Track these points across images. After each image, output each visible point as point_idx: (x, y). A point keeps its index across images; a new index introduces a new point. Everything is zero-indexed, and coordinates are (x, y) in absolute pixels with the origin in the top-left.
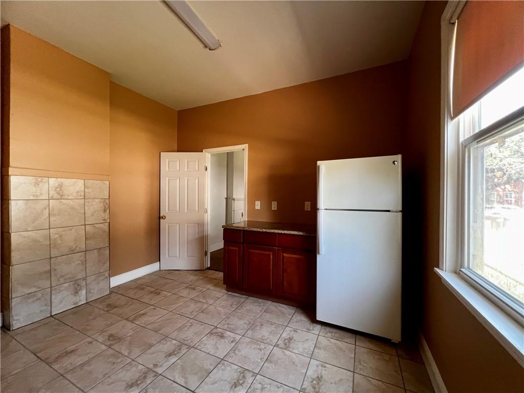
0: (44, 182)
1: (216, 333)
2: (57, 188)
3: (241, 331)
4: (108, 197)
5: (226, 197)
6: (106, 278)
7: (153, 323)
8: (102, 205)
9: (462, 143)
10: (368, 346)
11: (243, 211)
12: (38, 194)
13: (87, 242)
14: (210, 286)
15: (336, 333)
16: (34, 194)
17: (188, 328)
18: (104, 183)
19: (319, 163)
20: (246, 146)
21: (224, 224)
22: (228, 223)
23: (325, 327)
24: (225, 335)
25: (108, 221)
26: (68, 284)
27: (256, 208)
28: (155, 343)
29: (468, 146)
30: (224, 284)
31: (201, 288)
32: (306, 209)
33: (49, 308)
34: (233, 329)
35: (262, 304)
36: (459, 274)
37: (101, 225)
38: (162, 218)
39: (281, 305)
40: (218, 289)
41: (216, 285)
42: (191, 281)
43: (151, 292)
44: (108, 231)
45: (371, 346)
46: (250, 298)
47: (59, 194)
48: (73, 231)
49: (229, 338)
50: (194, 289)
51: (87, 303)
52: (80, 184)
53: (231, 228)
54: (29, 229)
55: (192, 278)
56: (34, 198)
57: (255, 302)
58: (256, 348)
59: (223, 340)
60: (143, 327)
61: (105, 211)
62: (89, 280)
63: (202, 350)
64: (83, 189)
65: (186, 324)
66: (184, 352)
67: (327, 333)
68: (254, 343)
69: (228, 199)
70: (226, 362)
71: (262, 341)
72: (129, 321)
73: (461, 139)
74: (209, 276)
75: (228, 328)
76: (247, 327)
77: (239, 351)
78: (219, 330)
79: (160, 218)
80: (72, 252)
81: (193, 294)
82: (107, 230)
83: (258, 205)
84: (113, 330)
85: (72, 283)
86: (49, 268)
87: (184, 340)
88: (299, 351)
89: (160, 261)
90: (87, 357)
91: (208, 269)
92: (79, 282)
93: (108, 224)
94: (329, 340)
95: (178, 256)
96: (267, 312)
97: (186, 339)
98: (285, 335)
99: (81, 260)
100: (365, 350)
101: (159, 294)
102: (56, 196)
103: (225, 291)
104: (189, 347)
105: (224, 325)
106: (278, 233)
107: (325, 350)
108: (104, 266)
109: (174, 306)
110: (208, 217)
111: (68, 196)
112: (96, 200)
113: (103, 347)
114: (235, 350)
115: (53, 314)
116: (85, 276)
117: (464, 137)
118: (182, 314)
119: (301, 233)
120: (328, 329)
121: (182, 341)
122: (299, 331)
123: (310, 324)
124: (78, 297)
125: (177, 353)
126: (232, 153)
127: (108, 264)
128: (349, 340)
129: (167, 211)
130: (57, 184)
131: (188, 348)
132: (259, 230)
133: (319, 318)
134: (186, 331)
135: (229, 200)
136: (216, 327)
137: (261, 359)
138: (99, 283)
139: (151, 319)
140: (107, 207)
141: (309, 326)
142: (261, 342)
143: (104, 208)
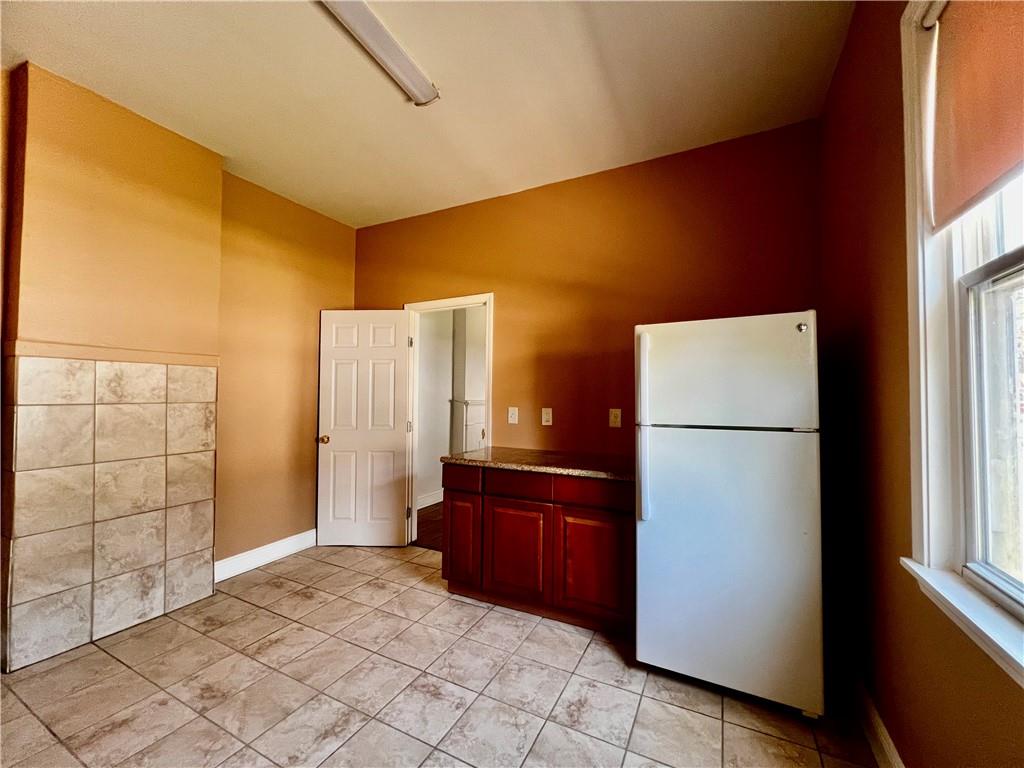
0: (84, 370)
1: (423, 686)
2: (111, 381)
3: (477, 683)
4: (213, 399)
5: (451, 398)
6: (206, 562)
7: (297, 660)
8: (201, 415)
9: (959, 283)
10: (753, 725)
11: (483, 426)
12: (73, 393)
13: (169, 490)
14: (413, 582)
15: (679, 691)
16: (66, 393)
17: (367, 674)
18: (206, 371)
19: (639, 328)
20: (489, 297)
21: (446, 454)
22: (455, 452)
23: (657, 678)
24: (443, 693)
25: (213, 447)
26: (129, 575)
27: (511, 421)
28: (296, 705)
29: (975, 288)
30: (444, 577)
31: (397, 586)
32: (612, 424)
33: (88, 625)
34: (460, 679)
35: (521, 623)
36: (962, 575)
37: (199, 455)
38: (323, 440)
39: (562, 625)
40: (431, 588)
41: (428, 580)
42: (377, 571)
43: (297, 593)
44: (213, 468)
45: (758, 724)
46: (498, 608)
47: (115, 392)
48: (142, 467)
49: (452, 699)
50: (383, 587)
51: (165, 615)
52: (158, 373)
53: (458, 462)
54: (53, 464)
55: (381, 563)
56: (64, 402)
57: (506, 617)
58: (507, 723)
59: (439, 703)
60: (275, 669)
61: (207, 426)
62: (171, 566)
63: (392, 724)
64: (163, 383)
65: (364, 665)
66: (354, 729)
67: (659, 692)
68: (503, 710)
69: (455, 403)
70: (443, 755)
71: (521, 706)
72: (247, 655)
73: (958, 274)
74: (415, 561)
75: (449, 674)
76: (491, 673)
77: (473, 729)
78: (431, 680)
79: (318, 440)
80: (139, 510)
81: (380, 599)
82: (211, 466)
83: (513, 415)
84: (210, 677)
85: (136, 574)
86: (90, 543)
87: (358, 701)
88: (600, 732)
89: (316, 527)
90: (152, 736)
91: (413, 544)
92: (150, 571)
93: (212, 453)
94: (663, 706)
95: (353, 517)
96: (533, 641)
97: (361, 698)
98: (570, 694)
99: (156, 528)
100: (746, 733)
101: (310, 597)
102: (109, 397)
103: (445, 593)
104: (367, 718)
105: (441, 669)
106: (556, 475)
107: (656, 730)
108: (202, 538)
109: (340, 624)
110: (414, 439)
111: (133, 398)
112: (189, 405)
113: (190, 715)
114: (464, 726)
115: (94, 639)
116: (163, 558)
117: (963, 272)
118: (356, 643)
119: (602, 475)
120: (662, 681)
121: (353, 704)
122: (599, 685)
123: (624, 669)
124: (146, 602)
125: (340, 732)
126: (463, 311)
127: (211, 533)
128: (707, 708)
129: (332, 427)
130: (112, 375)
131: (364, 719)
132: (514, 467)
133: (641, 657)
134: (361, 680)
135: (456, 405)
136: (425, 673)
137: (518, 749)
138: (191, 573)
139: (294, 652)
140: (211, 419)
141: (621, 673)
142: (519, 709)
143: (204, 421)
